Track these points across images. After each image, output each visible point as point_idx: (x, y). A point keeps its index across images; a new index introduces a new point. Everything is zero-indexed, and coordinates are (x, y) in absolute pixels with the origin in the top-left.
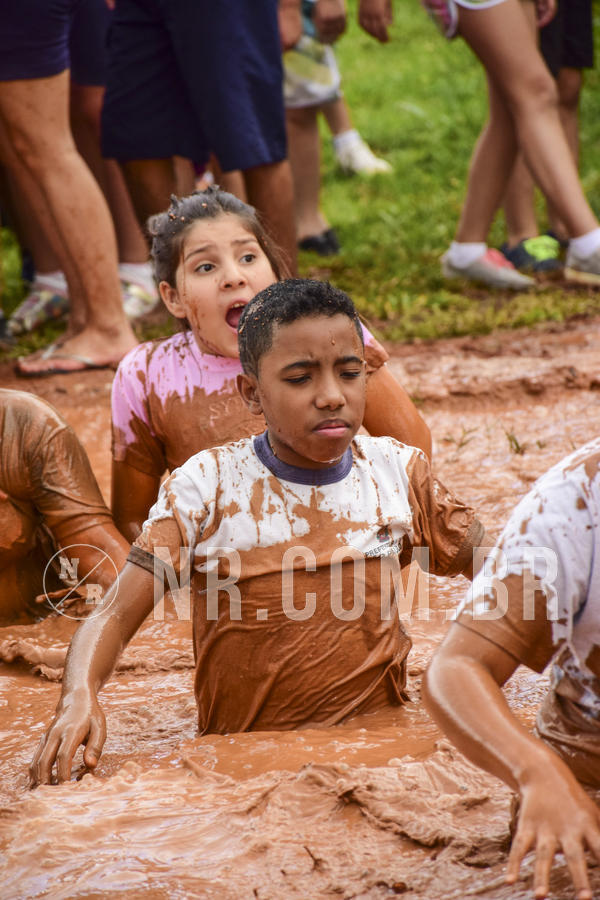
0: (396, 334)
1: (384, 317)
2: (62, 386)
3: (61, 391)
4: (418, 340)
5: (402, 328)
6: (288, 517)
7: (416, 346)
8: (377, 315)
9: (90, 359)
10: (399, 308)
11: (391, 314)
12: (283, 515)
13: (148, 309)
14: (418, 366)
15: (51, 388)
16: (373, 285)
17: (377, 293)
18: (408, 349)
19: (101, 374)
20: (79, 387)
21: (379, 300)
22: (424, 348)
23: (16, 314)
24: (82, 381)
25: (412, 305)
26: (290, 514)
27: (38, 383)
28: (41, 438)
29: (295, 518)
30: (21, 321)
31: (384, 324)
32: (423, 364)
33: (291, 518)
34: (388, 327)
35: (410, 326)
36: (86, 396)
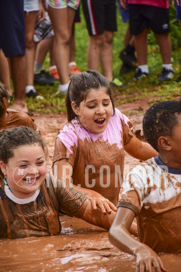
0: (55, 111)
1: (52, 105)
4: (62, 113)
5: (57, 109)
6: (174, 187)
7: (61, 115)
8: (50, 105)
10: (57, 102)
11: (54, 105)
12: (172, 187)
14: (61, 121)
16: (48, 95)
17: (50, 98)
18: (59, 115)
21: (51, 100)
22: (63, 115)
25: (61, 102)
26: (175, 186)
29: (177, 187)
31: (52, 107)
32: (62, 120)
33: (175, 187)
34: (53, 108)
35: (60, 108)
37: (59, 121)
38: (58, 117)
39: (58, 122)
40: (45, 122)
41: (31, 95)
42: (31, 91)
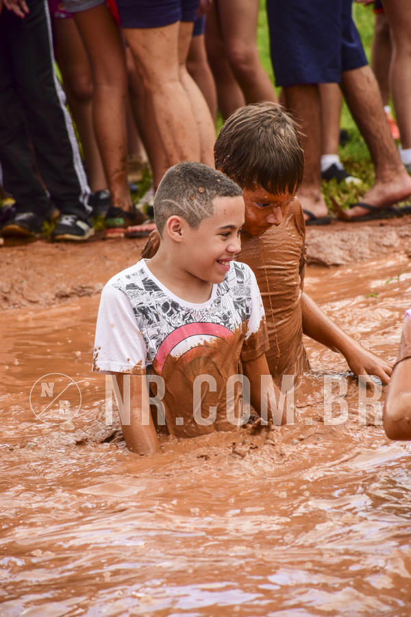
37: (403, 234)
38: (400, 225)
39: (401, 237)
40: (370, 236)
41: (334, 174)
42: (334, 166)
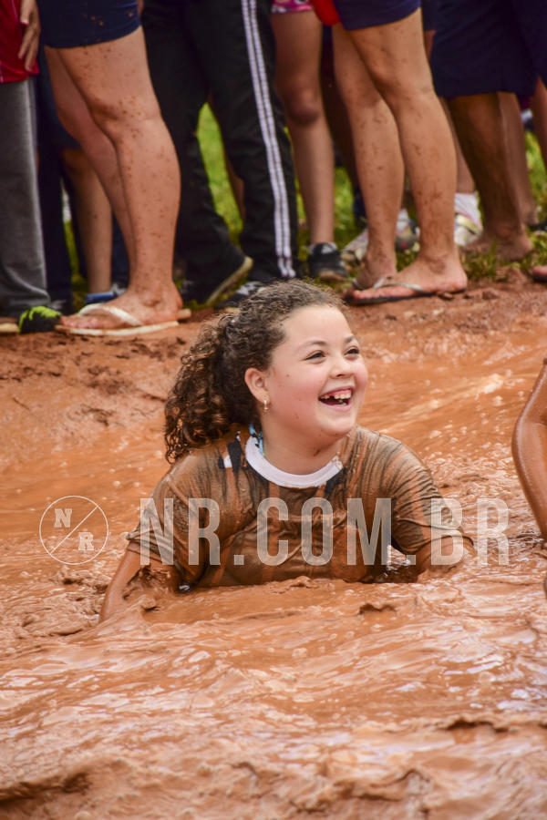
2: (392, 314)
3: (392, 318)
9: (418, 287)
13: (473, 238)
15: (382, 315)
19: (428, 301)
20: (409, 314)
23: (350, 247)
24: (410, 308)
27: (369, 311)
28: (396, 476)
30: (352, 252)
36: (414, 322)
